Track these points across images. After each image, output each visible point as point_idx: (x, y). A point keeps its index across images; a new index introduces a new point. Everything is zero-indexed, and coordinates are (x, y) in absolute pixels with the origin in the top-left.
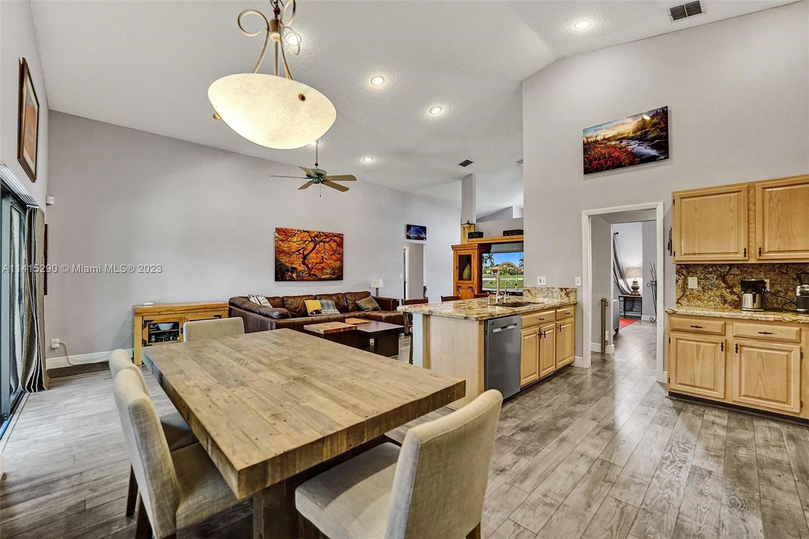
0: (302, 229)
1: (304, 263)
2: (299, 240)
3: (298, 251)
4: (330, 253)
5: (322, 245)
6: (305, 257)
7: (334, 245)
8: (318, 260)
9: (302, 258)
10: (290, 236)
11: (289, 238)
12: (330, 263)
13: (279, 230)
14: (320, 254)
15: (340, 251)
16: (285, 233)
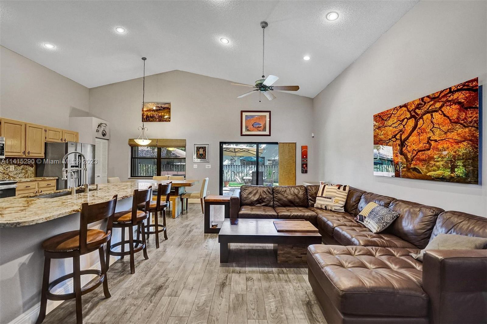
0: (397, 105)
1: (402, 153)
2: (395, 121)
3: (395, 136)
4: (445, 128)
5: (427, 118)
6: (403, 144)
7: (452, 111)
8: (421, 145)
9: (399, 145)
10: (386, 120)
11: (385, 123)
12: (443, 148)
13: (376, 116)
14: (424, 134)
15: (470, 120)
16: (382, 118)
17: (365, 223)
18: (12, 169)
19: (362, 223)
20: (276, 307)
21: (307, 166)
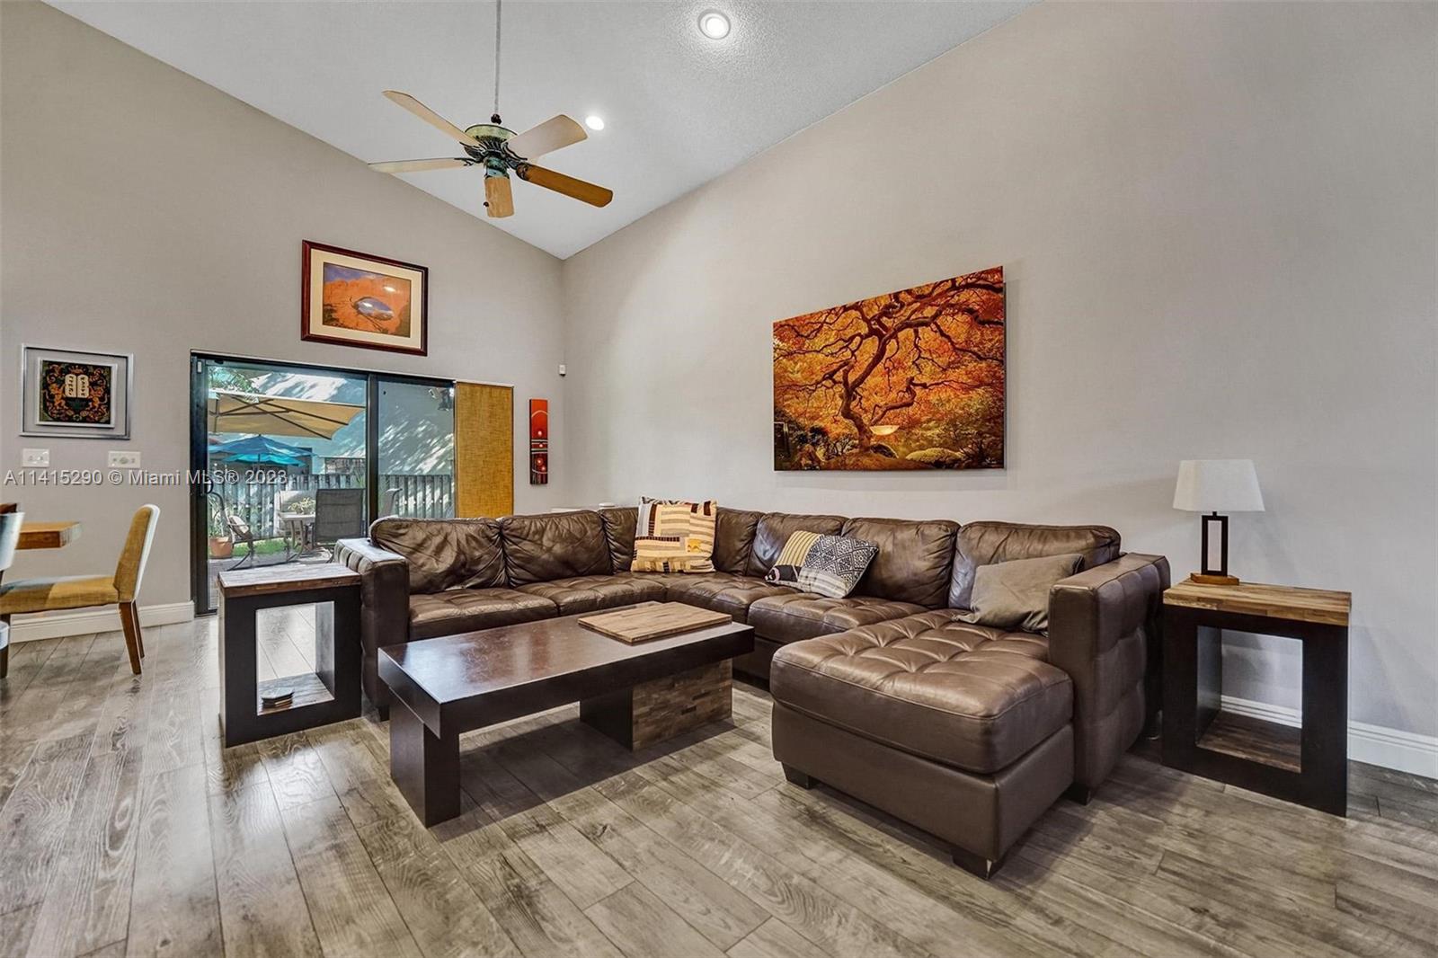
0: (839, 303)
1: (847, 413)
2: (832, 340)
3: (831, 376)
4: (943, 361)
5: (907, 338)
6: (850, 393)
7: (956, 325)
8: (893, 395)
9: (841, 397)
10: (807, 337)
11: (804, 344)
12: (940, 400)
13: (781, 326)
14: (900, 371)
15: (989, 345)
16: (796, 331)
17: (801, 582)
19: (791, 584)
20: (756, 868)
21: (545, 463)
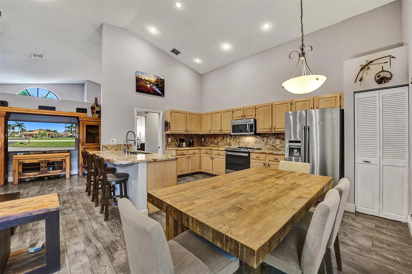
18: (278, 143)
